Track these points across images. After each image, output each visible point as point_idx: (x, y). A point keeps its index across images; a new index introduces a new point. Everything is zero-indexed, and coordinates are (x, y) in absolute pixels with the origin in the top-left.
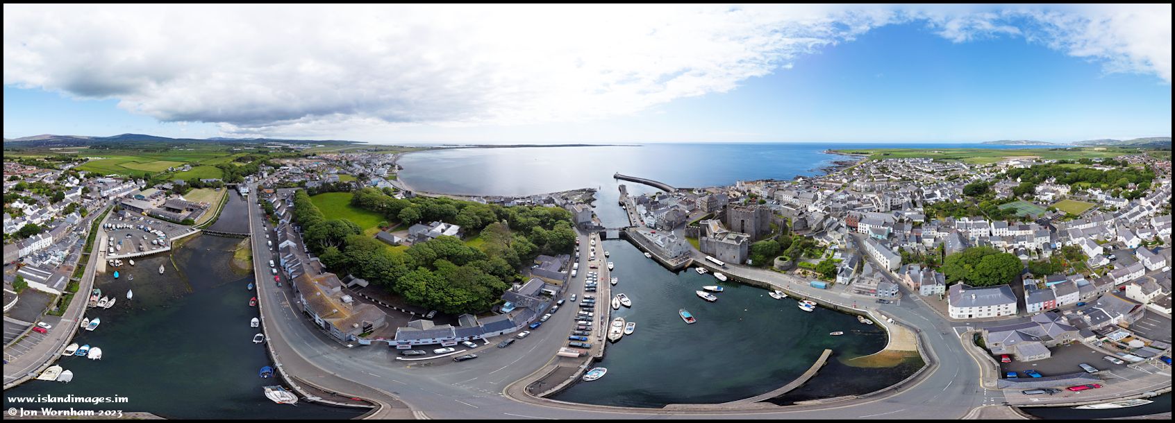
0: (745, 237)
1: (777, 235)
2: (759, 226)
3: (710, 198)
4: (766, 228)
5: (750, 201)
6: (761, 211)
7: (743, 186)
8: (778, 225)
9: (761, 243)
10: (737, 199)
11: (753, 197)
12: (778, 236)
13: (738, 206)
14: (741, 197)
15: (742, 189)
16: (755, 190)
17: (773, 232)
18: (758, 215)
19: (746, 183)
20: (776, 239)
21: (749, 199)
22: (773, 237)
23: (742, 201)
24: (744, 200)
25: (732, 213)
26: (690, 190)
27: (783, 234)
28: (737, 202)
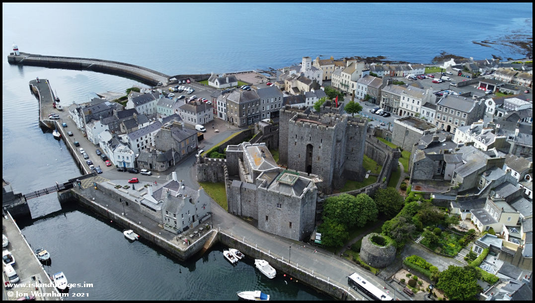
0: (314, 181)
1: (375, 185)
2: (342, 161)
3: (244, 95)
4: (355, 166)
5: (328, 104)
6: (348, 128)
7: (314, 69)
8: (380, 163)
9: (342, 197)
10: (302, 98)
11: (335, 96)
12: (377, 188)
13: (302, 114)
14: (309, 94)
15: (312, 75)
16: (341, 79)
17: (367, 176)
18: (341, 136)
19: (321, 63)
20: (372, 194)
21: (327, 99)
22: (368, 188)
23: (312, 102)
24: (316, 100)
25: (289, 127)
26: (201, 79)
27: (388, 185)
28: (300, 105)
